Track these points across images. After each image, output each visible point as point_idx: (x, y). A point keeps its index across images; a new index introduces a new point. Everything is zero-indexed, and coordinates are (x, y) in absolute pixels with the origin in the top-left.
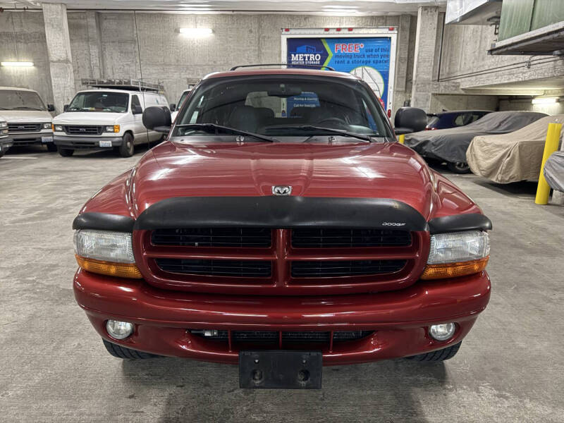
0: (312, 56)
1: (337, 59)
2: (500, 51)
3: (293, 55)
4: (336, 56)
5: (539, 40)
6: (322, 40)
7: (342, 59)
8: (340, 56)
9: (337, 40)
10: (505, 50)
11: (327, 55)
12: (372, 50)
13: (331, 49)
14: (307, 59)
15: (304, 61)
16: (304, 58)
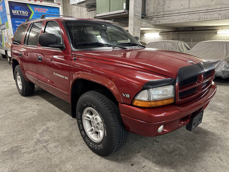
0: (23, 12)
1: (36, 15)
2: (99, 18)
3: (13, 10)
4: (36, 13)
5: (114, 15)
6: (27, 5)
7: (39, 15)
8: (38, 14)
9: (35, 6)
10: (100, 17)
11: (31, 12)
12: (52, 12)
13: (33, 10)
14: (21, 13)
15: (20, 13)
16: (19, 12)
